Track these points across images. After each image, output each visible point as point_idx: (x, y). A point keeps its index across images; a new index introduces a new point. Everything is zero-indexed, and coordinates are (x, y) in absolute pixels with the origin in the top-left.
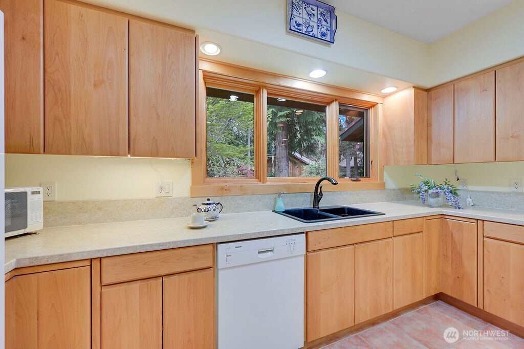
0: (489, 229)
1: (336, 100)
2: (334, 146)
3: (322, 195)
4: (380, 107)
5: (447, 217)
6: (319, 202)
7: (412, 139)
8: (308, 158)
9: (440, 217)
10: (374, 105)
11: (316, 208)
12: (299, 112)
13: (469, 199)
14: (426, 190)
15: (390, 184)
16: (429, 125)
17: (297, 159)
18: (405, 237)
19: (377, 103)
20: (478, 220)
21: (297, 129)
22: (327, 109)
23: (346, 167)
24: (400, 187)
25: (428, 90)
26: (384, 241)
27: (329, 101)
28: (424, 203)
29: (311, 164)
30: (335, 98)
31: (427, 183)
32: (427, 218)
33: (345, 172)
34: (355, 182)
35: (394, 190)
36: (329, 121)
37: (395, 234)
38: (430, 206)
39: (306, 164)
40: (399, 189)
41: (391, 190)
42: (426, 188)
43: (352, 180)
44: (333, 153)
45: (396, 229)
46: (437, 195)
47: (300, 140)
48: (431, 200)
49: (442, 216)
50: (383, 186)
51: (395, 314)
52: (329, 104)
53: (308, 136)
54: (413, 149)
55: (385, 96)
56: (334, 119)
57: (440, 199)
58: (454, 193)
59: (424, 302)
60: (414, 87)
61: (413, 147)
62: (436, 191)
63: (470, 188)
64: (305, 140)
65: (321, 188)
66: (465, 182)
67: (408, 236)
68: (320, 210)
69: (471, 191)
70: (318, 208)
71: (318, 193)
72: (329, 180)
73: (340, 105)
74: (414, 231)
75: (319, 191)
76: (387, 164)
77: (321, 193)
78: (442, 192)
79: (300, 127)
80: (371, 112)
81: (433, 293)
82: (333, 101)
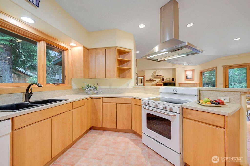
0: (104, 100)
1: (44, 40)
2: (42, 66)
3: (32, 94)
4: (69, 51)
5: (93, 98)
6: (29, 98)
7: (82, 67)
8: (31, 72)
9: (91, 98)
10: (67, 49)
11: (26, 102)
12: (20, 41)
13: (101, 91)
14: (87, 88)
15: (75, 86)
16: (89, 63)
17: (22, 73)
18: (78, 108)
19: (68, 49)
20: (101, 97)
21: (21, 53)
22: (38, 43)
23: (58, 79)
24: (79, 88)
25: (88, 49)
26: (68, 112)
27: (39, 40)
28: (87, 94)
29: (34, 77)
30: (43, 39)
31: (88, 86)
32: (87, 99)
33: (58, 82)
34: (56, 86)
35: (76, 89)
36: (39, 51)
37: (73, 108)
38: (88, 95)
39: (30, 77)
40: (79, 89)
41: (75, 89)
42: (87, 87)
43: (54, 85)
44: (42, 70)
45: (74, 105)
46: (91, 90)
47: (24, 61)
48: (89, 92)
49: (92, 98)
50: (71, 87)
51: (74, 143)
52: (39, 41)
53: (31, 59)
54: (82, 72)
55: (72, 47)
56: (43, 51)
57: (92, 91)
58: (96, 89)
59: (86, 132)
60: (83, 46)
61: (83, 71)
62: (90, 88)
63: (101, 87)
64: (28, 61)
65: (31, 90)
66: (99, 85)
67: (79, 108)
68: (31, 103)
69: (101, 88)
70: (29, 101)
71: (29, 93)
72: (37, 85)
73: (47, 44)
74: (81, 105)
75: (29, 91)
76: (73, 78)
77: (31, 93)
78: (92, 89)
79: (24, 52)
80: (65, 52)
81: (89, 128)
82: (42, 40)
